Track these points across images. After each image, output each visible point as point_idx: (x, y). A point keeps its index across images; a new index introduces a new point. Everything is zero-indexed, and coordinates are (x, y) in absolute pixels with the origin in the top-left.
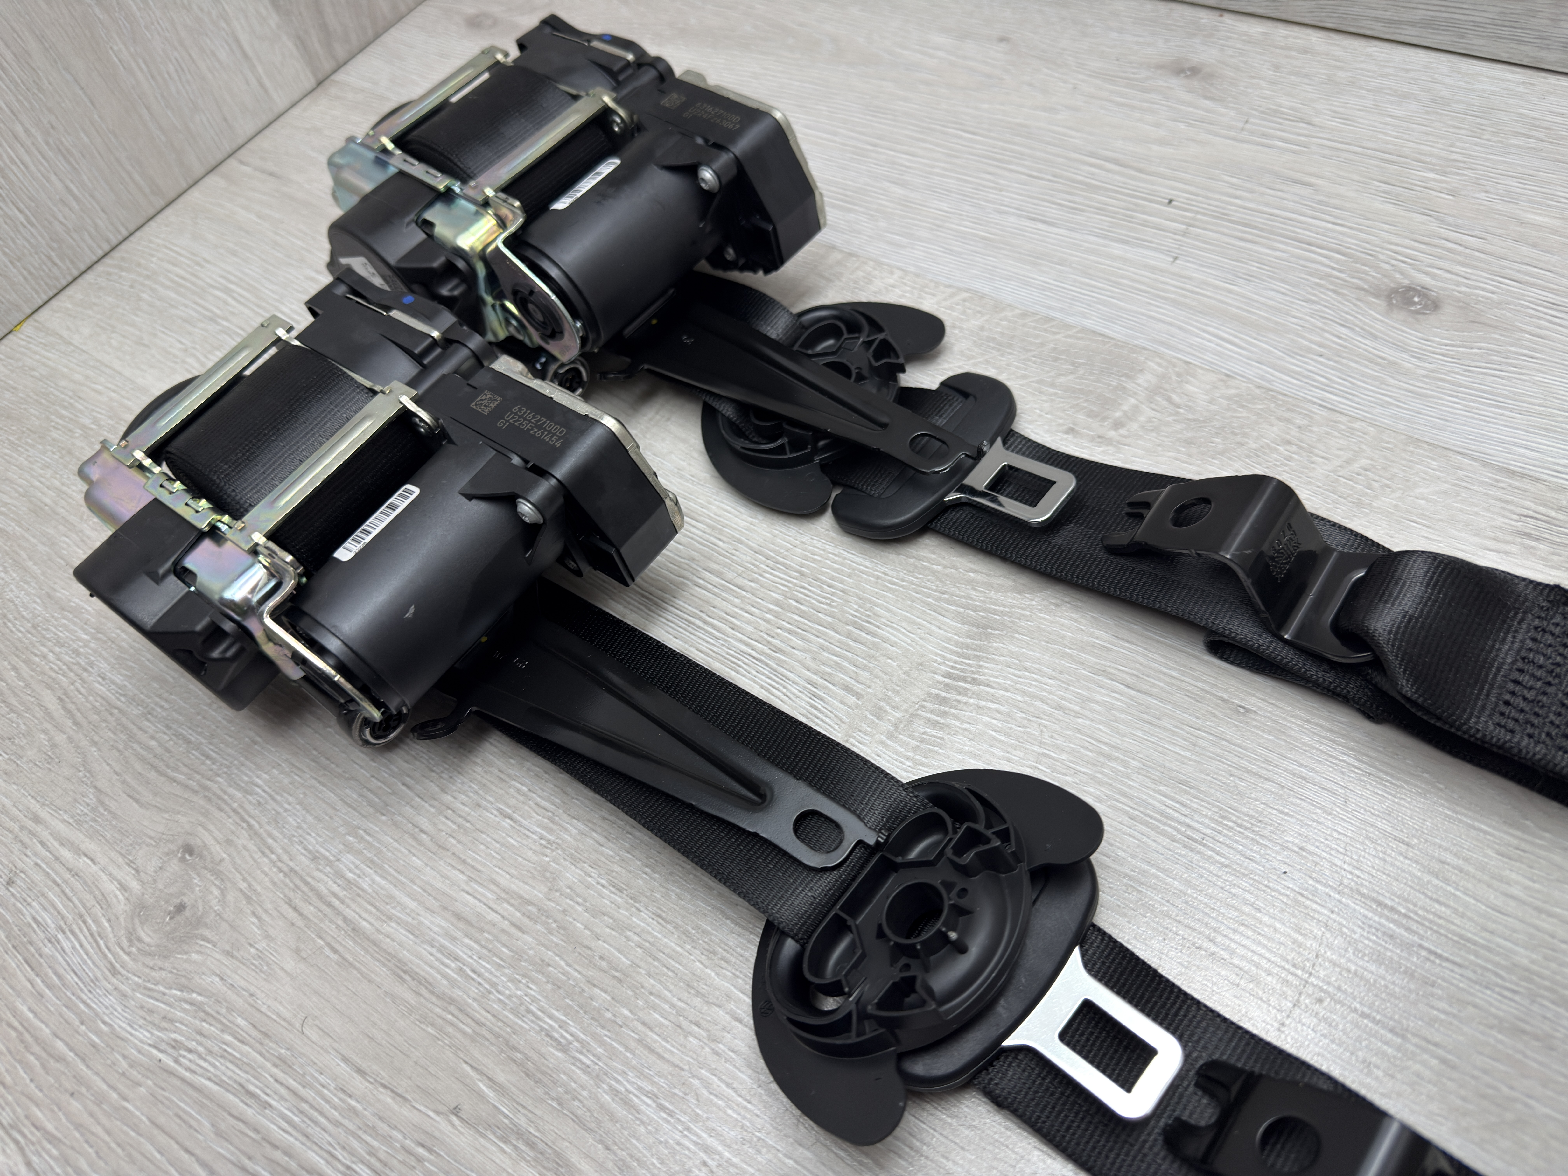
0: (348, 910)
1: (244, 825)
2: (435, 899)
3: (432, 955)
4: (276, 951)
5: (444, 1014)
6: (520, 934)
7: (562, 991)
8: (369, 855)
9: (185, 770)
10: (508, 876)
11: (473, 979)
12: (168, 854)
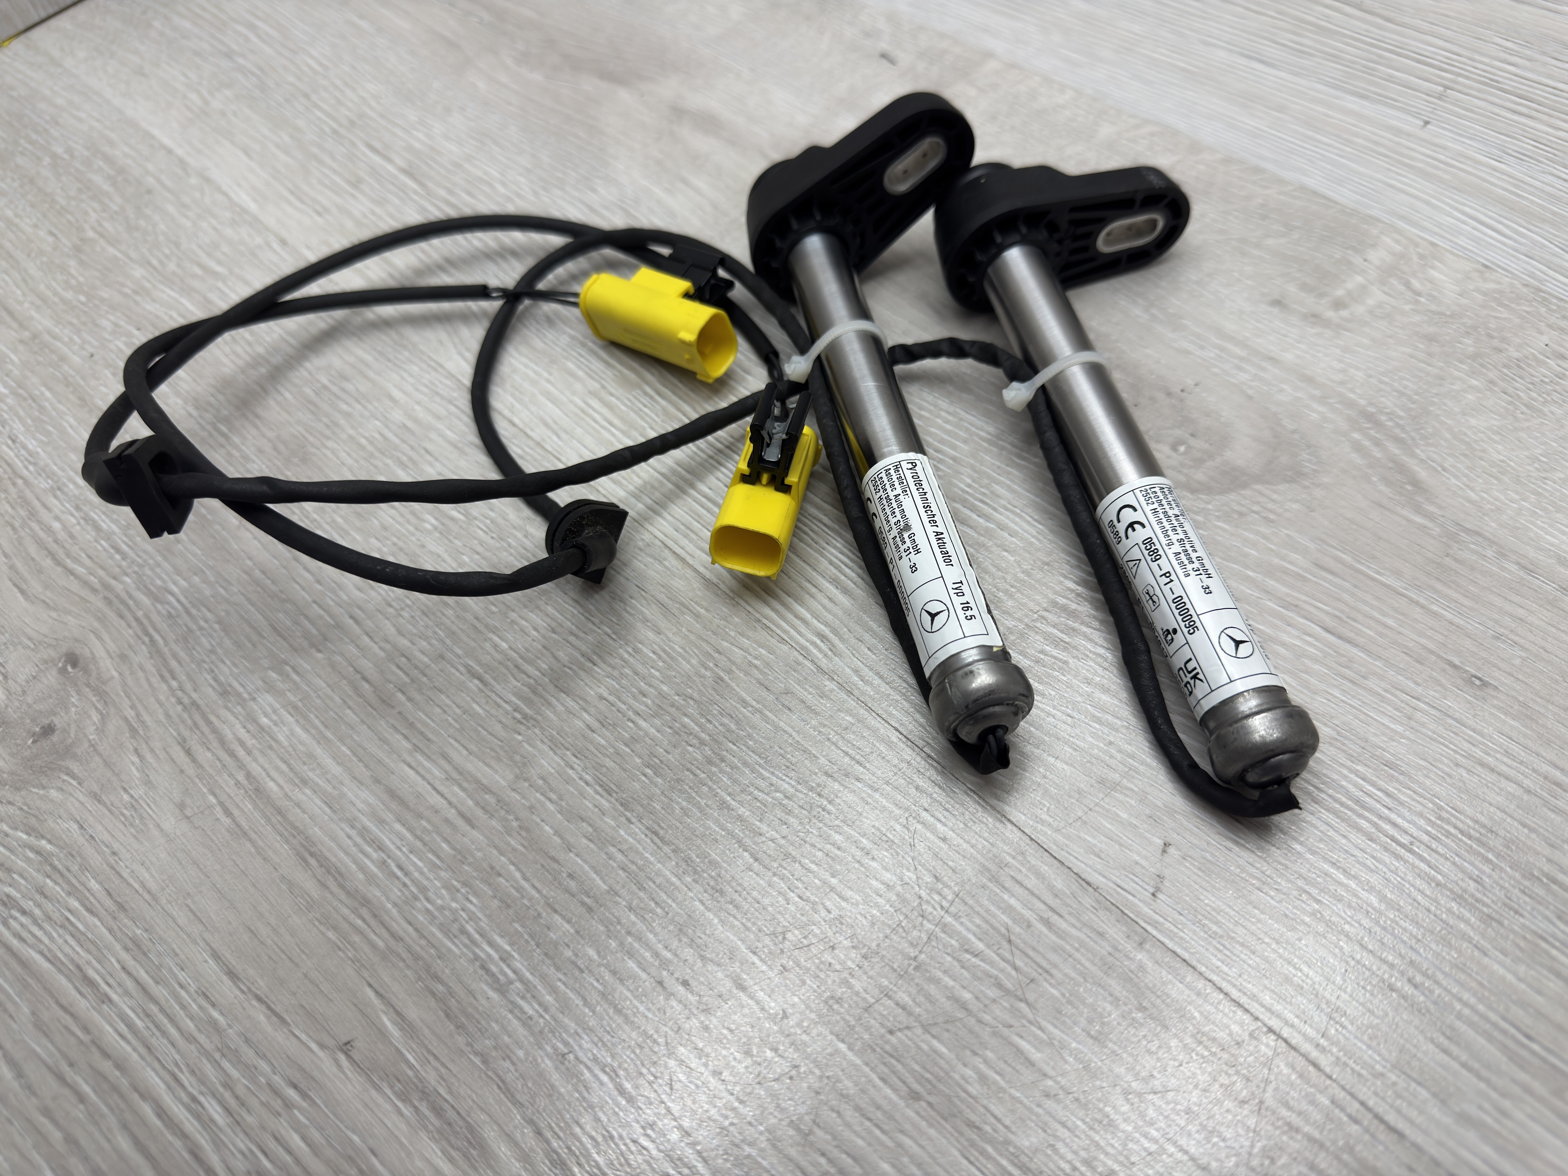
0: (254, 764)
1: (146, 639)
2: (366, 766)
3: (349, 837)
4: (155, 802)
5: (352, 917)
6: (468, 828)
7: (511, 912)
8: (293, 698)
9: (88, 562)
10: (465, 752)
11: (398, 878)
12: (46, 662)
